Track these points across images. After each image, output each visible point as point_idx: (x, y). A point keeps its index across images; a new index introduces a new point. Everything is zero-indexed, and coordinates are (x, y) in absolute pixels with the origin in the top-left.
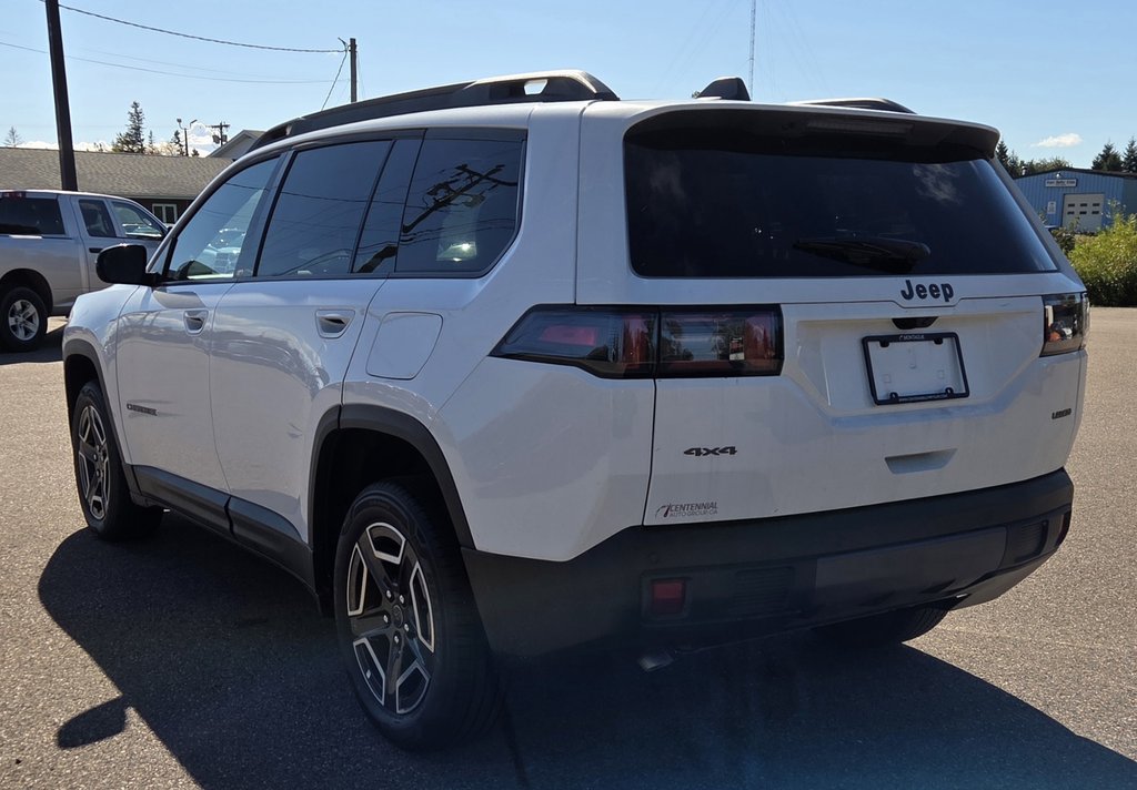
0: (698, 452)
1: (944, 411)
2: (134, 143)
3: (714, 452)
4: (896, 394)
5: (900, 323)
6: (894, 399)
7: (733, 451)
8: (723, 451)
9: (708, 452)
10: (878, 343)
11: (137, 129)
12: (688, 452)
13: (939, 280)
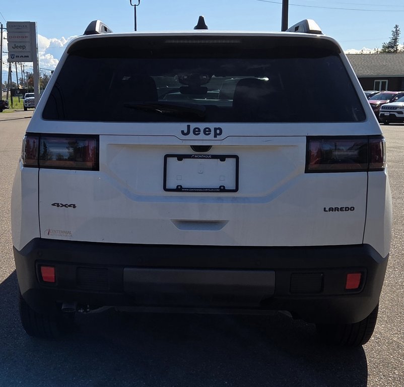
0: (58, 205)
1: (219, 199)
2: (392, 47)
3: (65, 206)
4: (181, 186)
5: (195, 148)
6: (179, 189)
7: (74, 206)
8: (70, 206)
9: (63, 205)
10: (176, 158)
11: (395, 40)
12: (53, 205)
13: (212, 126)
